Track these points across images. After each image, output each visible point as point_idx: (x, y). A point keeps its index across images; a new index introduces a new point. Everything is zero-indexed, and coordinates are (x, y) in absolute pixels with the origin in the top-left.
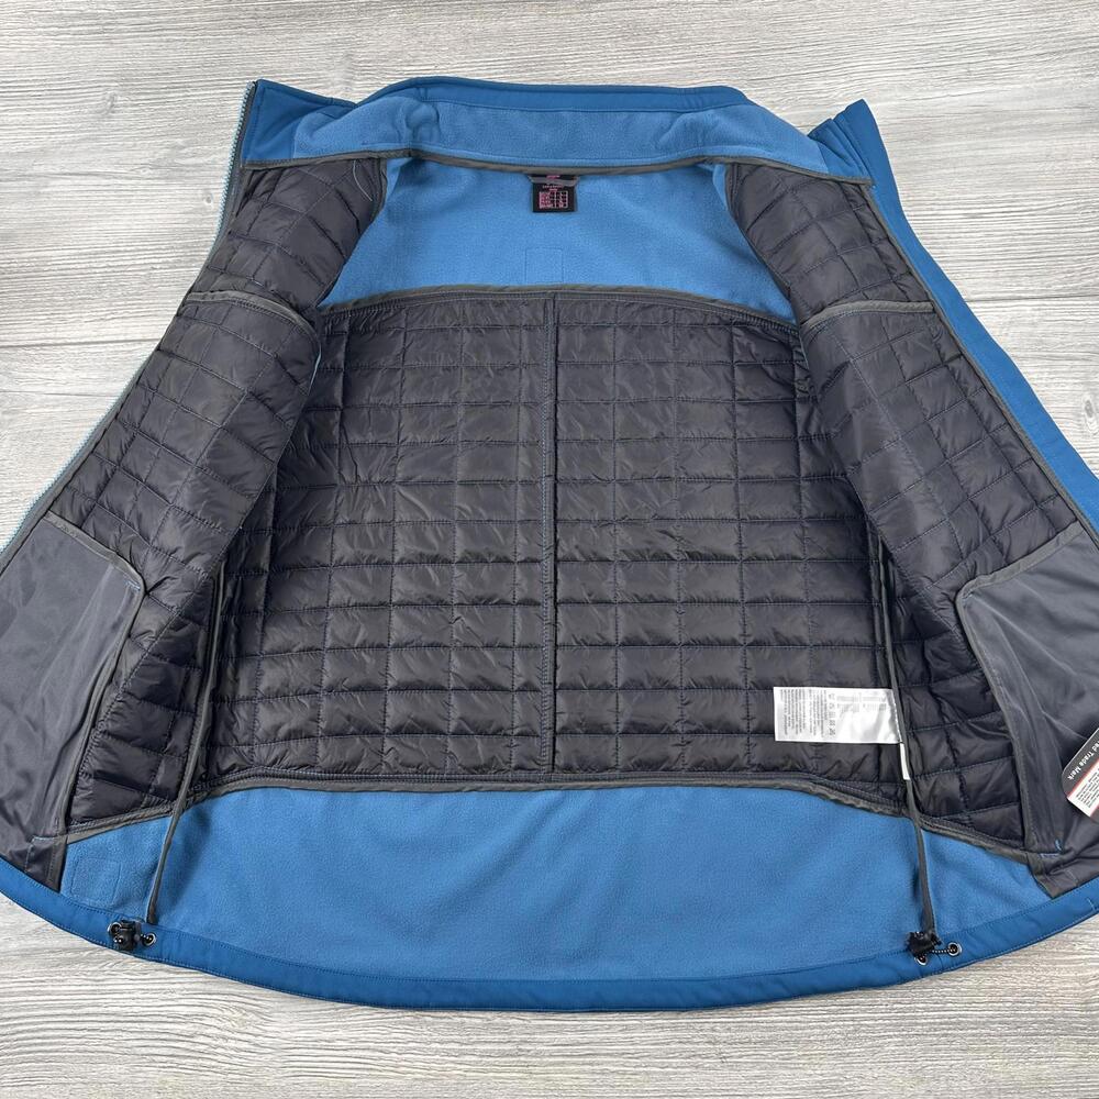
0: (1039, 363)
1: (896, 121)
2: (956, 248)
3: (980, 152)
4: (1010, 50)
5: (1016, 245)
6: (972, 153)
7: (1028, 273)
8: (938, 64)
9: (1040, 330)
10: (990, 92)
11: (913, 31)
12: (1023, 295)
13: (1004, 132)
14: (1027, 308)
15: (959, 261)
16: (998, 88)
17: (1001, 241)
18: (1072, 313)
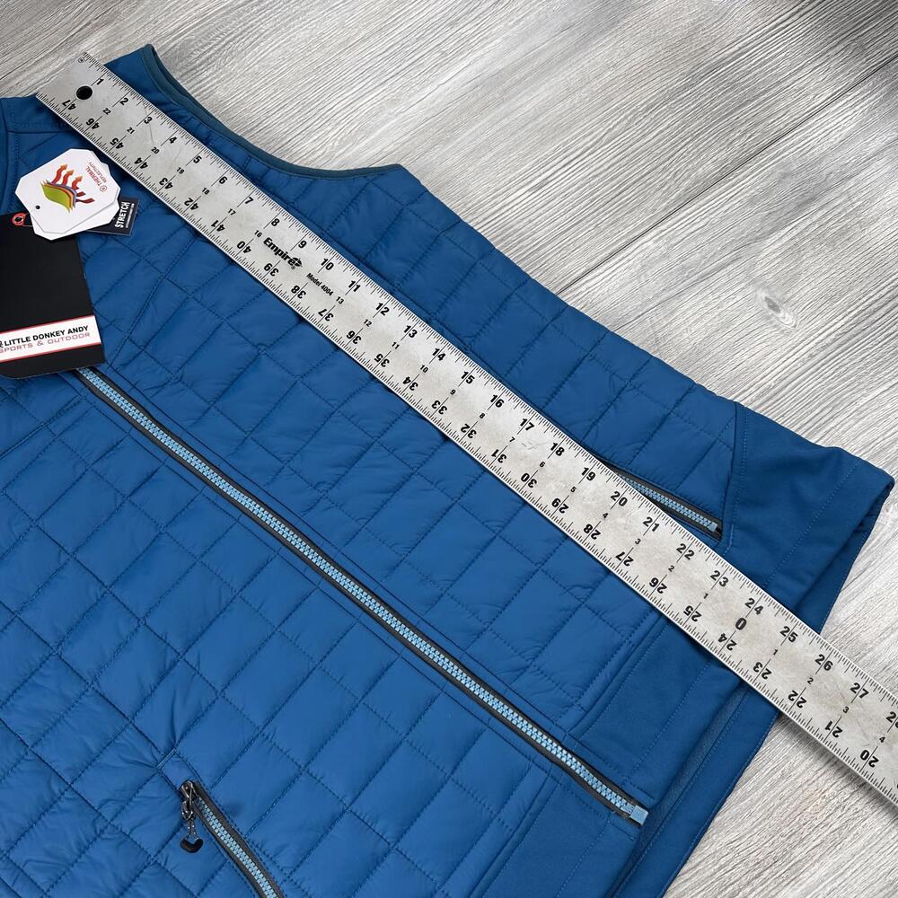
0: (696, 289)
1: (406, 137)
2: (544, 226)
3: (505, 122)
4: (467, 13)
5: (597, 190)
6: (497, 127)
7: (626, 210)
8: (410, 62)
9: (674, 257)
10: (475, 60)
11: (366, 45)
12: (636, 233)
13: (514, 90)
14: (648, 242)
15: (554, 239)
16: (480, 53)
17: (581, 194)
18: (692, 223)
